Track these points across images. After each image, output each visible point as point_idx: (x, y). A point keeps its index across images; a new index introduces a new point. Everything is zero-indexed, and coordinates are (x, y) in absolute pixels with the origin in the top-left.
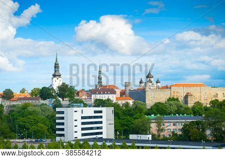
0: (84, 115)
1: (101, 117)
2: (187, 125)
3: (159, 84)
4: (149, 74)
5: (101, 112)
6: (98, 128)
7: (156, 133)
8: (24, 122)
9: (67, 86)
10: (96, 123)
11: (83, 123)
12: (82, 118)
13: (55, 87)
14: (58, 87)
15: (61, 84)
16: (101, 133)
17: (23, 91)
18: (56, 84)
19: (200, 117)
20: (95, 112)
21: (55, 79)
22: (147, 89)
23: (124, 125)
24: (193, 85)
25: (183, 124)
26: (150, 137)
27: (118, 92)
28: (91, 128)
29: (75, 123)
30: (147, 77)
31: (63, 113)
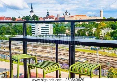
0: (42, 27)
1: (48, 27)
2: (79, 30)
3: (70, 15)
4: (66, 11)
5: (48, 25)
6: (47, 31)
7: (68, 33)
8: (20, 29)
9: (36, 16)
10: (46, 29)
11: (42, 30)
12: (41, 28)
13: (31, 16)
14: (32, 16)
15: (33, 15)
16: (48, 33)
17: (19, 18)
18: (32, 15)
19: (84, 27)
20: (46, 25)
21: (31, 13)
22: (65, 17)
23: (57, 30)
24: (82, 16)
25: (78, 30)
26: (66, 35)
27: (55, 18)
28: (44, 31)
29: (39, 29)
30: (66, 13)
31: (34, 26)
